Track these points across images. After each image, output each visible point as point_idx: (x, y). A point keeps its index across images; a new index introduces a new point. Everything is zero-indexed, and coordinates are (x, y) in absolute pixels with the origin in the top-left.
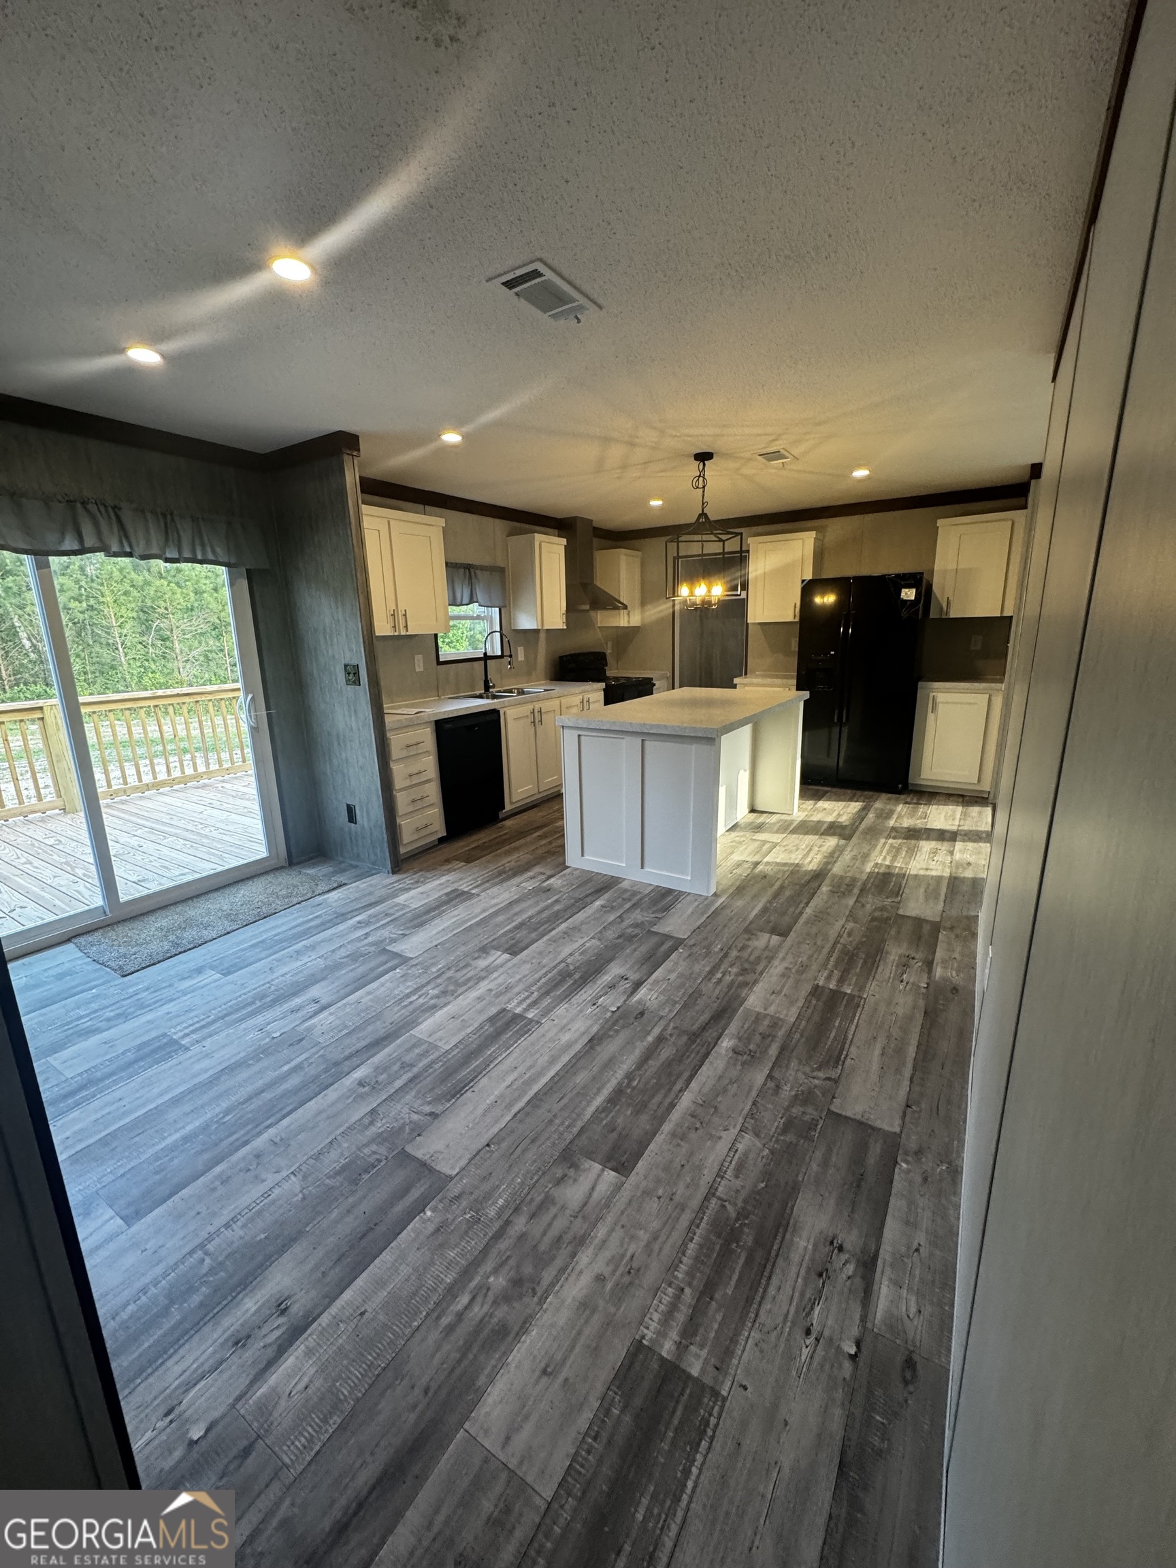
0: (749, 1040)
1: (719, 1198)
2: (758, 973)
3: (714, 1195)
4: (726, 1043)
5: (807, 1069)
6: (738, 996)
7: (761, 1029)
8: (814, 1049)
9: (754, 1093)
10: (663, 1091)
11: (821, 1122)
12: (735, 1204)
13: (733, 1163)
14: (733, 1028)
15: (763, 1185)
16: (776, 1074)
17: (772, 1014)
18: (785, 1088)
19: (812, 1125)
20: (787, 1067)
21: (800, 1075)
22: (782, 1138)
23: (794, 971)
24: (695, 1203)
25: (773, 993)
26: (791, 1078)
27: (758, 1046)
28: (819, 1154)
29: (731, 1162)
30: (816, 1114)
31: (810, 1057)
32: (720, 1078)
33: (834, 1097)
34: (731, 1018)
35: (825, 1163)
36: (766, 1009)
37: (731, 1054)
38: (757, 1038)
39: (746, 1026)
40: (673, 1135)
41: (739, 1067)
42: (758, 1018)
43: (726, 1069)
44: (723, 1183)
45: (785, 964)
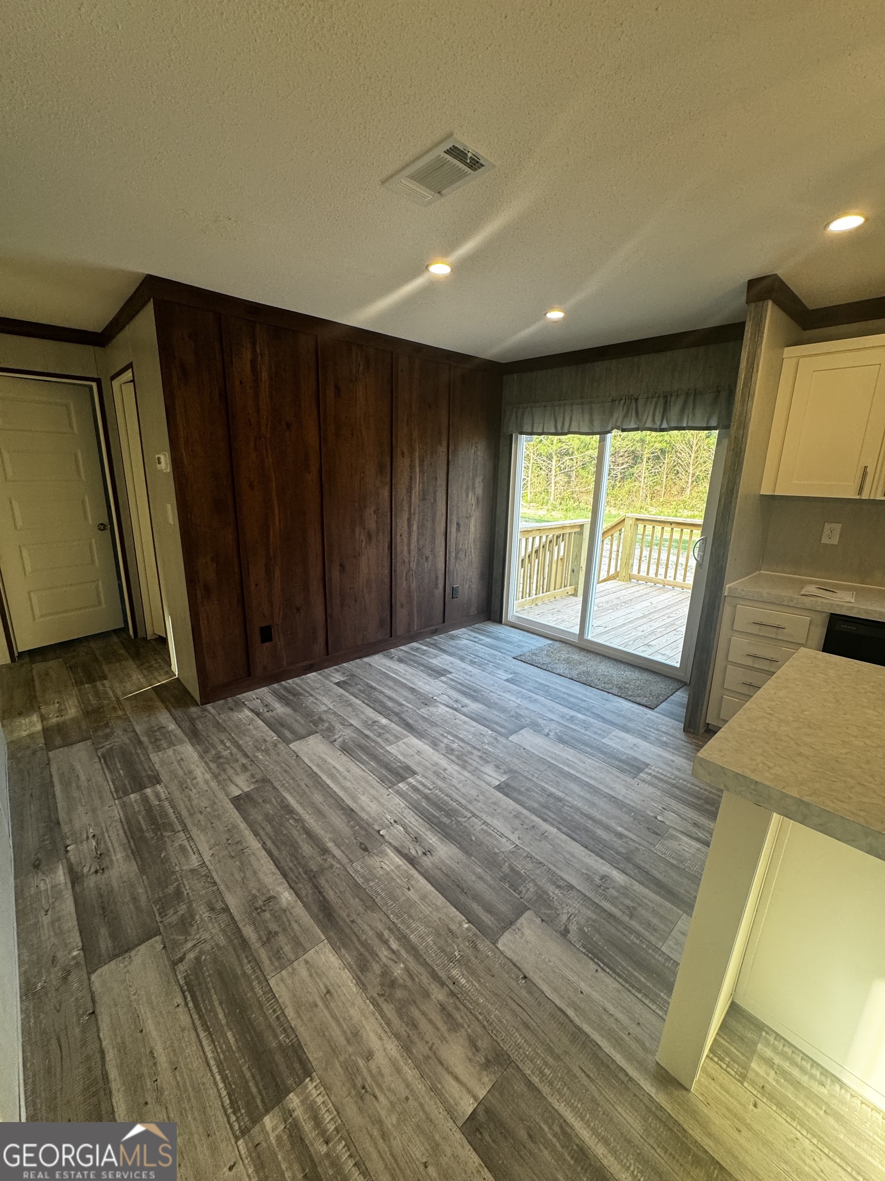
0: (276, 918)
1: (179, 831)
2: (380, 1000)
3: (183, 830)
4: (286, 896)
5: (207, 947)
6: (345, 945)
7: (282, 940)
8: (220, 973)
9: (222, 887)
10: (272, 834)
11: (158, 919)
12: (168, 837)
13: (189, 848)
14: (300, 910)
15: (163, 855)
16: (224, 916)
17: (296, 963)
18: (207, 914)
19: (163, 913)
20: (223, 931)
21: (207, 936)
22: (176, 884)
23: (361, 1062)
24: (188, 821)
25: (328, 992)
26: (210, 926)
27: (265, 922)
28: (143, 899)
29: (191, 847)
30: (167, 920)
31: (215, 960)
32: (255, 873)
33: (165, 947)
34: (314, 917)
35: (135, 899)
36: (307, 962)
37: (272, 893)
38: (273, 926)
39: (295, 926)
40: (235, 827)
41: (254, 892)
42: (300, 947)
43: (259, 880)
44: (185, 838)
45: (380, 1059)
